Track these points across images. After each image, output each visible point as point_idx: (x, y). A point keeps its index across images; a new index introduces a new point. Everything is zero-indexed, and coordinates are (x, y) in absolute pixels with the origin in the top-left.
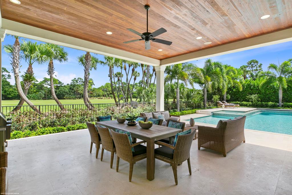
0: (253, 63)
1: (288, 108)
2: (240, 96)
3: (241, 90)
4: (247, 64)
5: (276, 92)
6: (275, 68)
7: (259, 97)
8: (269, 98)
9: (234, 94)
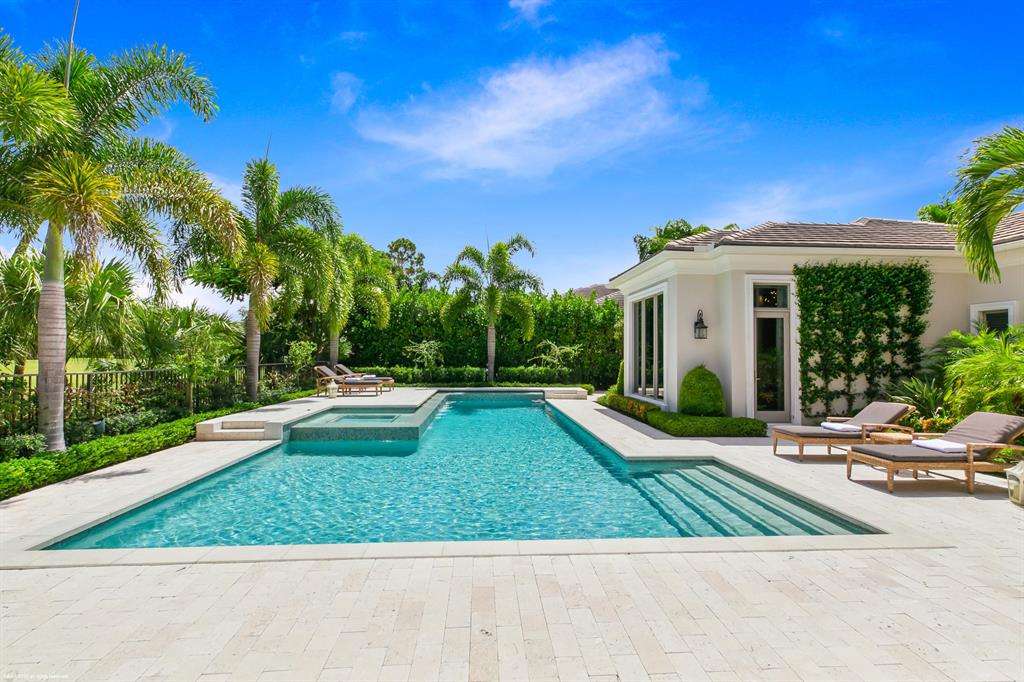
0: (401, 249)
1: (509, 384)
2: (384, 347)
3: (385, 323)
4: (387, 250)
5: (480, 333)
6: (476, 257)
7: (440, 350)
8: (463, 352)
9: (365, 337)
